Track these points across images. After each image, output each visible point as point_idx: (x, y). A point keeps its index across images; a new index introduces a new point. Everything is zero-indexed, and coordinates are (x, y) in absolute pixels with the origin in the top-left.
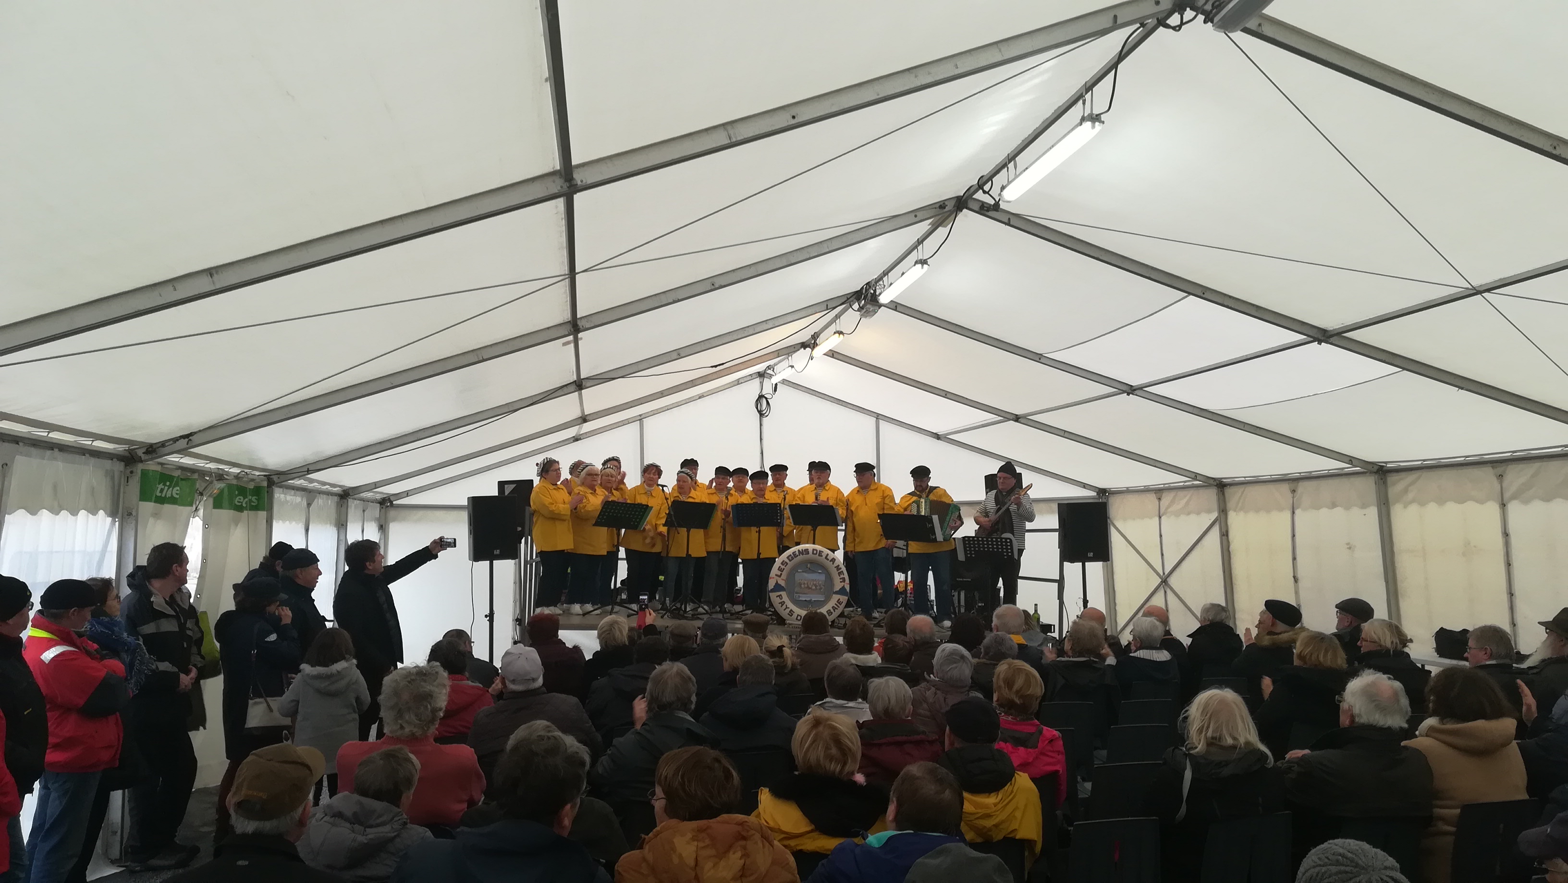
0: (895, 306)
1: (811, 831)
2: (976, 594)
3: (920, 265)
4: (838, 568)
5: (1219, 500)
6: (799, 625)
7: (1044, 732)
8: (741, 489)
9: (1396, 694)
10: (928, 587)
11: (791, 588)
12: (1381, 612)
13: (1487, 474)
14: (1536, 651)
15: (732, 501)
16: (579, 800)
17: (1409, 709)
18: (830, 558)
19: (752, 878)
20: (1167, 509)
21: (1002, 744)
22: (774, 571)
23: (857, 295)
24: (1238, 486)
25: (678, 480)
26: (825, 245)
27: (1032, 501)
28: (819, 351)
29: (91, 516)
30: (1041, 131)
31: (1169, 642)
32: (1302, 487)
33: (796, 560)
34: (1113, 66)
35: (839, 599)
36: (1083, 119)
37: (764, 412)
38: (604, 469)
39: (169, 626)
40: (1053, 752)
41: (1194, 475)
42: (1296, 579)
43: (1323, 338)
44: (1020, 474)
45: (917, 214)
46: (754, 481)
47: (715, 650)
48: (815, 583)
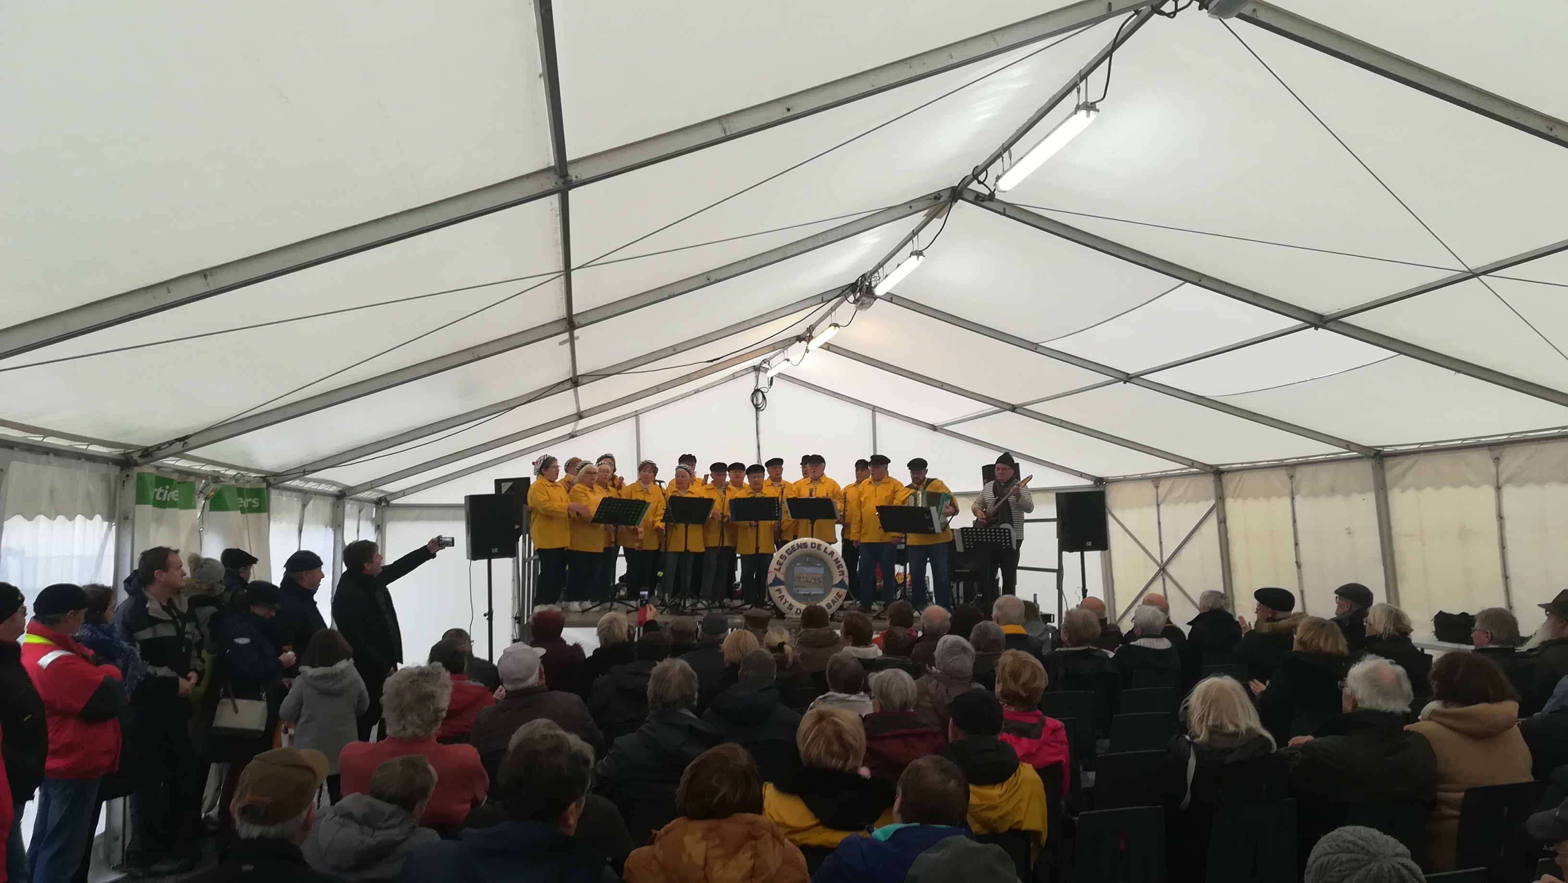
0: (891, 298)
1: (817, 825)
2: (975, 585)
3: (916, 256)
4: (837, 561)
5: (1216, 487)
6: (799, 618)
7: (1047, 723)
8: (739, 484)
9: (1398, 678)
10: (926, 578)
11: (790, 581)
12: (1379, 597)
13: (1482, 459)
14: (1535, 634)
15: (730, 496)
16: (584, 799)
17: (1411, 693)
18: (829, 551)
19: (763, 878)
20: (1164, 498)
21: (1005, 735)
22: (773, 565)
23: (853, 288)
24: (1237, 473)
25: (677, 475)
26: (820, 238)
27: (1031, 491)
28: (815, 344)
29: (88, 521)
30: (1034, 122)
31: (1171, 631)
32: (1300, 473)
33: (795, 554)
34: (1108, 54)
35: (838, 593)
36: (1078, 108)
37: (760, 406)
38: (599, 465)
39: (167, 631)
40: (1057, 742)
41: (1191, 462)
42: (1299, 566)
43: (1320, 324)
44: (1018, 464)
45: (912, 205)
46: (750, 475)
47: (716, 645)
48: (814, 576)
